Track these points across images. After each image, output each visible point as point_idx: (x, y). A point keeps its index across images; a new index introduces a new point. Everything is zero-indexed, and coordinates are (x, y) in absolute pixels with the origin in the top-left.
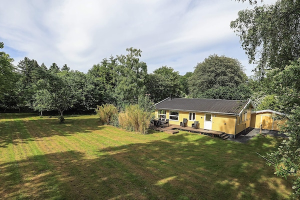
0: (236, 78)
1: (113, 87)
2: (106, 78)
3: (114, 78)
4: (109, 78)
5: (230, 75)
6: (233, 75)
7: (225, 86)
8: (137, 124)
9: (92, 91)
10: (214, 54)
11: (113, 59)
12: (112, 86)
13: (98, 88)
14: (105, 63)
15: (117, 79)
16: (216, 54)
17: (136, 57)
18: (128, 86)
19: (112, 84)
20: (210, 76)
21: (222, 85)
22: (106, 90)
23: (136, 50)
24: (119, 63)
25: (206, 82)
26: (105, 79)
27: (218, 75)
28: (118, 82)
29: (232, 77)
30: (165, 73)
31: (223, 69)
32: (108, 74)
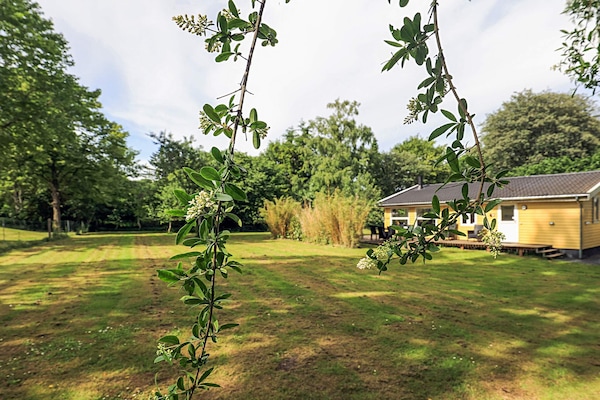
0: (586, 136)
1: (305, 181)
2: (292, 164)
3: (306, 162)
4: (296, 163)
5: (568, 128)
6: (576, 129)
7: (557, 156)
8: (336, 224)
9: (263, 184)
10: (525, 90)
11: (306, 126)
12: (304, 179)
13: (273, 178)
14: (290, 136)
15: (312, 163)
16: (528, 89)
17: (350, 119)
18: (333, 173)
19: (303, 175)
20: (516, 137)
21: (550, 155)
22: (291, 186)
23: (347, 103)
24: (315, 133)
25: (508, 150)
26: (289, 166)
27: (536, 132)
28: (313, 169)
29: (573, 134)
30: (416, 149)
31: (550, 118)
32: (296, 156)
